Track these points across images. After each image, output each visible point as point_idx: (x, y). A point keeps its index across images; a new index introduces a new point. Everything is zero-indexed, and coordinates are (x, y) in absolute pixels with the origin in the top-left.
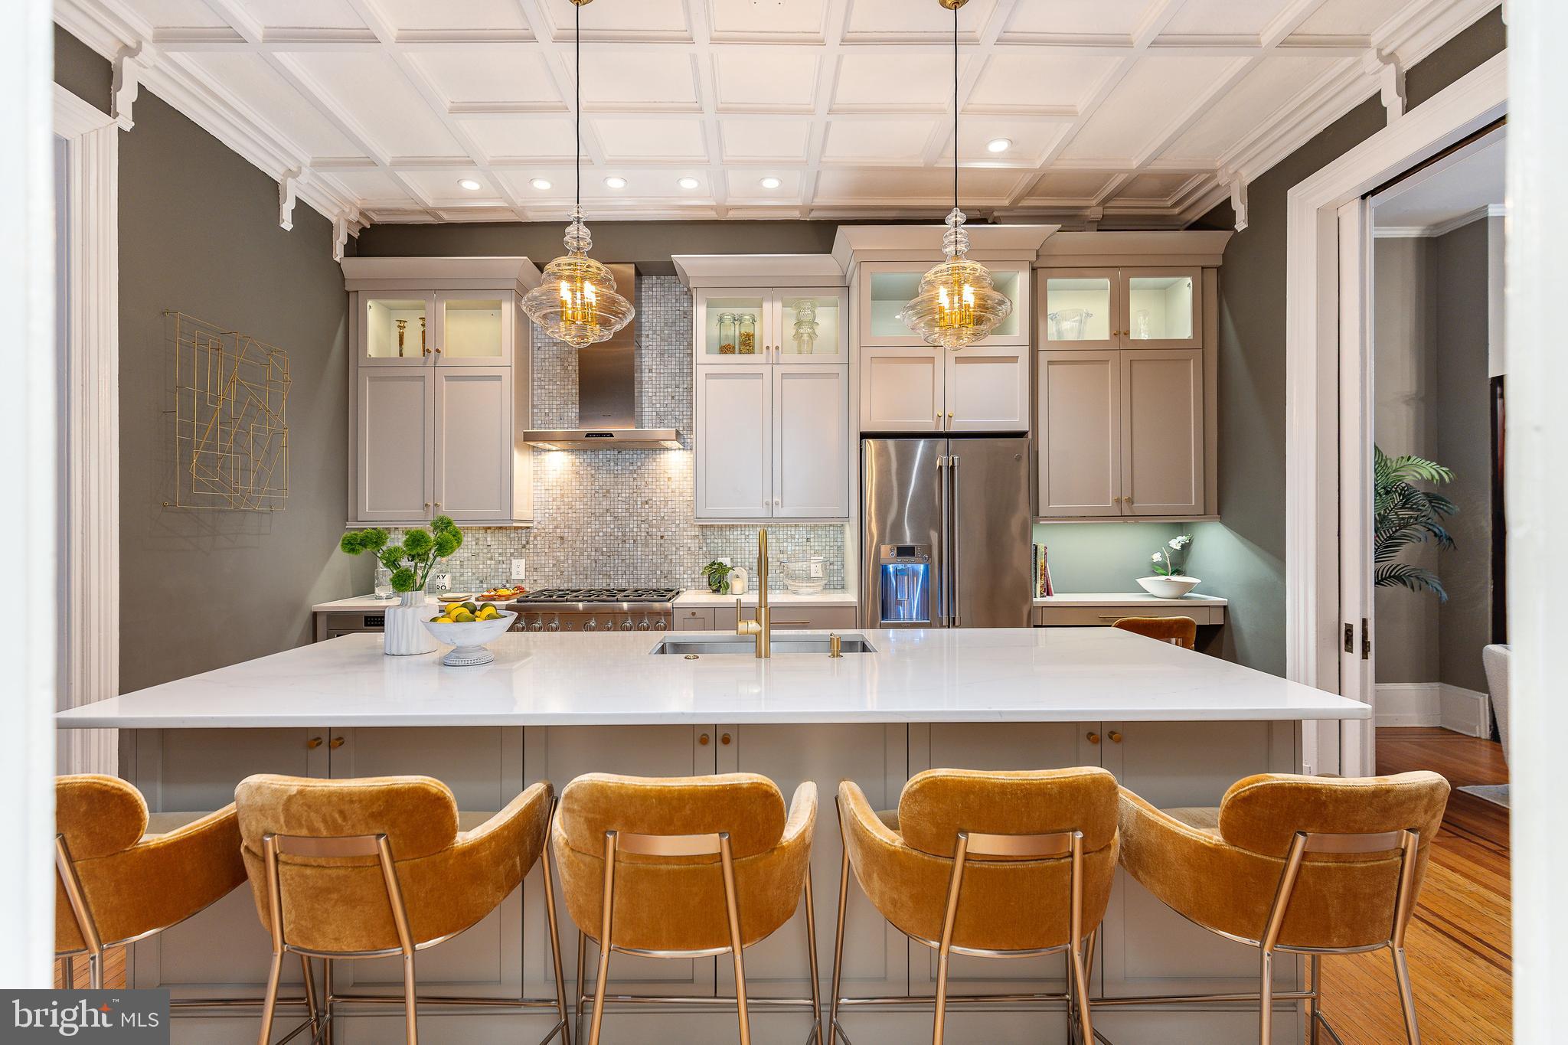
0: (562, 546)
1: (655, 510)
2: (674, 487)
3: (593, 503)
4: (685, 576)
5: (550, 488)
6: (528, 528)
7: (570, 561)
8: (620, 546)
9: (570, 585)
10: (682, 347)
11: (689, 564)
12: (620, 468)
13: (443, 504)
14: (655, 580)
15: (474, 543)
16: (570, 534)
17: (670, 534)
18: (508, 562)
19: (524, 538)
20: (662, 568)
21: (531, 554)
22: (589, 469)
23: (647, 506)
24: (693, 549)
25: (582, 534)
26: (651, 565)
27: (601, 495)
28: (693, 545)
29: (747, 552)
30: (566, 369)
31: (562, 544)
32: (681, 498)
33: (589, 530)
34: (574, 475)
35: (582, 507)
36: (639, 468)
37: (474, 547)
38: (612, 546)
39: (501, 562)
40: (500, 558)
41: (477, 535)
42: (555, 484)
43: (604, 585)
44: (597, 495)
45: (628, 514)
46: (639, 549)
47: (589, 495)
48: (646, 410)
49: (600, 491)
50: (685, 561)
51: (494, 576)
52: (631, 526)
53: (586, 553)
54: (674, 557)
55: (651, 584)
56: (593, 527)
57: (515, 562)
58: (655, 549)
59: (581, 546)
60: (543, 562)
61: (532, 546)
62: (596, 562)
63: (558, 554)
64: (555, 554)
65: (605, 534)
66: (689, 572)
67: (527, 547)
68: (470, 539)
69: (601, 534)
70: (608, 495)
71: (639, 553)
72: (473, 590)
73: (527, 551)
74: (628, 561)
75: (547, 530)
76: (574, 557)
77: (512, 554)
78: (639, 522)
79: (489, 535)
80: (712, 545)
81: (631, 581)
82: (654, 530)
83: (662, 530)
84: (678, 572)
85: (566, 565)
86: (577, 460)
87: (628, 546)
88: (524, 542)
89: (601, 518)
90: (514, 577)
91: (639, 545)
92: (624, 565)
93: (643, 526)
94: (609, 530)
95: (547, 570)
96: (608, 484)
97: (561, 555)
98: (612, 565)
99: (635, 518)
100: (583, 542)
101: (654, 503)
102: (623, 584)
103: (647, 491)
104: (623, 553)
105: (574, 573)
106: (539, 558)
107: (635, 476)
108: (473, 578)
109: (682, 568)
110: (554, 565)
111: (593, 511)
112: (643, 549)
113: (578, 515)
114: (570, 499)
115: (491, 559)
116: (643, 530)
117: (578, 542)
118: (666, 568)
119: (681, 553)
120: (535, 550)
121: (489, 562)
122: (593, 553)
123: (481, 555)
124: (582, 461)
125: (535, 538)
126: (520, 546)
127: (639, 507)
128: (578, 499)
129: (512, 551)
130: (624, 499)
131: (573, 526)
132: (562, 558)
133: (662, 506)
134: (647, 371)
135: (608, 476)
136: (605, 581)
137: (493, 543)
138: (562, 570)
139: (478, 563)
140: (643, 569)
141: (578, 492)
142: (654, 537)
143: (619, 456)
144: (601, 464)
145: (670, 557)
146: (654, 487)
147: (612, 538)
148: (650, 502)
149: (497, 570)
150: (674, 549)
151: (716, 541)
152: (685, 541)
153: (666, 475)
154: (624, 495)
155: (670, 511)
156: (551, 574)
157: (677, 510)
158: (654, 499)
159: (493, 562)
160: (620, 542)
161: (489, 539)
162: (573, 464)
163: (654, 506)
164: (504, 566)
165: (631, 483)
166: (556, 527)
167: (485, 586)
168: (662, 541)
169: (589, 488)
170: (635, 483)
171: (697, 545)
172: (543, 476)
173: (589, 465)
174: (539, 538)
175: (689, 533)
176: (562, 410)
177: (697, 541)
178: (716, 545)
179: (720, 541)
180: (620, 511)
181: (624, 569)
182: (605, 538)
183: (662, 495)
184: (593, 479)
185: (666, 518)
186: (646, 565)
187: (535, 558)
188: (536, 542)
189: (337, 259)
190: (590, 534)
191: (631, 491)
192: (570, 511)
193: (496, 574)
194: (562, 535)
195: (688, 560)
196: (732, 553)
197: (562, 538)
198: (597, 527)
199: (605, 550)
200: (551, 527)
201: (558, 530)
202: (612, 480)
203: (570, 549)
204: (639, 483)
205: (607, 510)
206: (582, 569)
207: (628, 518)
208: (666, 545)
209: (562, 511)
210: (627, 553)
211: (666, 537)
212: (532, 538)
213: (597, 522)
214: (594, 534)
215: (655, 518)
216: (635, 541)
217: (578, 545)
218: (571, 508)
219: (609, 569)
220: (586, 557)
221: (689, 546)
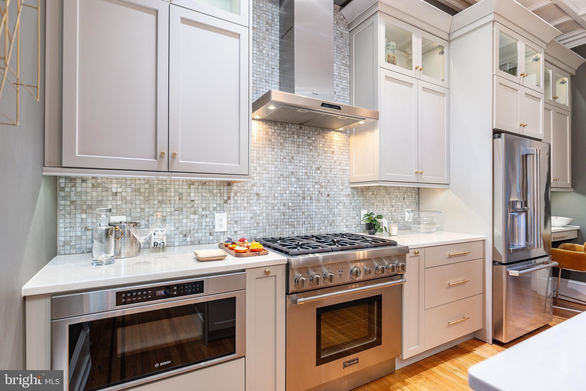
0: (258, 202)
1: (324, 175)
2: (335, 159)
3: (282, 166)
4: (342, 224)
7: (264, 214)
8: (301, 201)
9: (265, 234)
10: (340, 58)
11: (345, 215)
12: (301, 140)
14: (324, 228)
15: (177, 198)
16: (264, 191)
17: (333, 193)
18: (211, 216)
19: (225, 194)
20: (328, 219)
21: (232, 209)
22: (279, 138)
23: (319, 172)
24: (347, 204)
25: (273, 192)
27: (288, 161)
28: (347, 201)
29: (375, 207)
30: (261, 51)
31: (258, 200)
32: (340, 167)
33: (279, 188)
34: (267, 143)
35: (273, 169)
36: (314, 142)
37: (177, 202)
38: (295, 201)
39: (205, 217)
40: (204, 213)
41: (180, 191)
43: (290, 233)
44: (284, 160)
45: (306, 177)
46: (314, 204)
47: (279, 160)
49: (287, 157)
50: (342, 212)
51: (198, 230)
52: (309, 186)
53: (276, 208)
54: (336, 210)
55: (321, 231)
56: (282, 186)
57: (217, 216)
58: (324, 204)
59: (273, 201)
60: (242, 216)
61: (232, 202)
62: (284, 215)
63: (255, 208)
64: (252, 208)
65: (291, 193)
66: (345, 221)
67: (229, 202)
69: (288, 192)
70: (293, 161)
71: (314, 207)
72: (177, 244)
73: (229, 206)
74: (306, 214)
75: (246, 187)
76: (267, 211)
77: (215, 209)
78: (314, 184)
79: (192, 191)
81: (309, 228)
82: (324, 190)
83: (328, 190)
84: (338, 221)
85: (261, 218)
86: (270, 130)
87: (306, 201)
88: (226, 198)
89: (287, 179)
90: (217, 230)
91: (314, 201)
92: (304, 216)
93: (316, 186)
94: (293, 189)
96: (293, 152)
97: (256, 209)
98: (296, 217)
99: (311, 180)
100: (275, 198)
101: (323, 169)
102: (304, 232)
103: (319, 160)
104: (303, 207)
105: (267, 224)
106: (239, 212)
107: (311, 148)
108: (177, 232)
109: (340, 218)
110: (252, 218)
111: (282, 173)
112: (316, 204)
113: (270, 176)
114: (265, 162)
115: (195, 213)
116: (316, 189)
117: (270, 198)
118: (331, 218)
119: (340, 207)
120: (236, 205)
121: (192, 217)
122: (282, 208)
123: (184, 209)
124: (273, 131)
125: (236, 194)
126: (222, 202)
127: (313, 172)
128: (270, 162)
129: (215, 205)
130: (304, 165)
131: (267, 185)
132: (258, 212)
133: (328, 172)
135: (293, 145)
136: (290, 229)
137: (197, 198)
138: (258, 221)
139: (181, 217)
140: (316, 219)
141: (270, 156)
142: (323, 195)
143: (301, 131)
144: (288, 136)
145: (333, 210)
146: (323, 158)
147: (296, 195)
148: (321, 169)
149: (200, 224)
150: (336, 204)
151: (359, 198)
152: (342, 198)
153: (331, 149)
154: (303, 162)
155: (333, 176)
156: (249, 225)
157: (338, 176)
158: (323, 167)
159: (197, 216)
160: (301, 198)
161: (192, 194)
162: (267, 133)
163: (324, 172)
164: (208, 220)
165: (309, 153)
167: (189, 239)
168: (328, 198)
169: (279, 154)
170: (311, 153)
171: (349, 201)
173: (279, 135)
174: (239, 194)
175: (344, 193)
176: (258, 86)
177: (349, 198)
179: (361, 198)
180: (301, 174)
181: (304, 220)
182: (290, 195)
183: (328, 164)
184: (281, 147)
185: (331, 181)
186: (319, 216)
187: (236, 212)
188: (236, 198)
190: (279, 192)
191: (309, 159)
192: (264, 172)
193: (200, 227)
194: (258, 192)
195: (344, 212)
197: (258, 195)
198: (285, 186)
199: (290, 204)
200: (249, 185)
201: (255, 188)
202: (296, 149)
203: (264, 204)
204: (314, 154)
205: (292, 173)
206: (273, 221)
207: (306, 180)
208: (331, 201)
209: (258, 171)
210: (306, 207)
211: (330, 196)
212: (232, 194)
213: (285, 182)
214: (282, 192)
215: (324, 181)
216: (311, 198)
217: (270, 200)
218: (265, 170)
219: (293, 220)
220: (276, 211)
221: (344, 202)
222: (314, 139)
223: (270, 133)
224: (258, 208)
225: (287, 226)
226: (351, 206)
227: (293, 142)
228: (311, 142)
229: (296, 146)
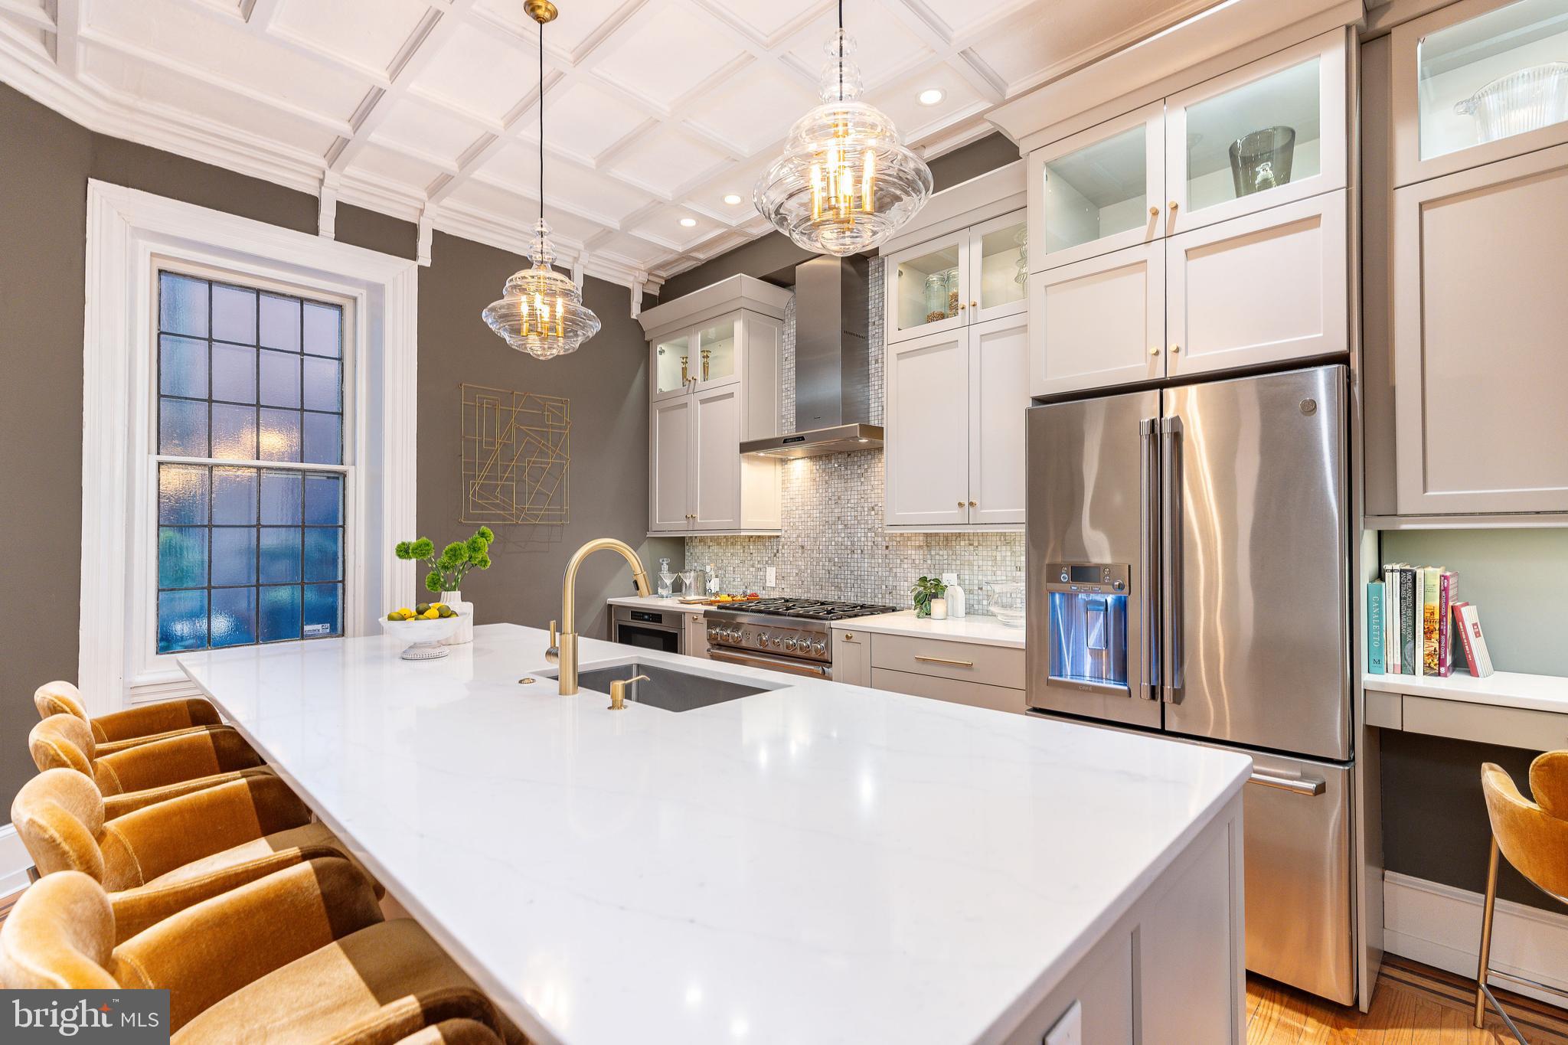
0: (803, 555)
1: (880, 517)
3: (827, 511)
5: (794, 497)
6: (778, 537)
7: (809, 571)
8: (849, 556)
12: (849, 472)
13: (698, 516)
14: (880, 596)
15: (742, 551)
16: (809, 543)
18: (764, 569)
19: (775, 547)
20: (887, 583)
21: (780, 563)
22: (824, 475)
23: (873, 513)
24: (917, 562)
25: (818, 543)
26: (877, 578)
27: (833, 502)
28: (917, 557)
29: (976, 568)
31: (803, 553)
33: (824, 539)
34: (812, 483)
35: (818, 515)
36: (866, 470)
37: (742, 555)
38: (842, 556)
39: (759, 570)
40: (759, 566)
41: (744, 544)
42: (797, 492)
44: (830, 502)
45: (856, 522)
46: (866, 560)
47: (824, 503)
48: (873, 405)
49: (833, 498)
50: (909, 575)
51: (755, 582)
52: (859, 535)
53: (821, 563)
56: (827, 535)
57: (769, 570)
58: (880, 561)
59: (818, 555)
60: (789, 571)
61: (780, 555)
62: (829, 573)
63: (800, 563)
64: (797, 563)
65: (837, 544)
68: (739, 547)
69: (833, 543)
70: (839, 502)
71: (866, 565)
73: (777, 559)
74: (856, 573)
75: (791, 539)
76: (812, 567)
77: (767, 562)
78: (866, 530)
79: (752, 543)
80: (937, 557)
82: (880, 539)
86: (814, 467)
87: (856, 556)
88: (775, 551)
89: (833, 527)
90: (768, 584)
91: (866, 556)
92: (852, 577)
93: (869, 535)
94: (840, 539)
95: (791, 578)
96: (839, 490)
97: (802, 565)
98: (843, 577)
99: (863, 526)
100: (819, 551)
101: (880, 509)
102: (852, 598)
103: (873, 496)
104: (852, 564)
106: (786, 567)
107: (863, 480)
108: (741, 583)
109: (906, 584)
110: (797, 574)
111: (827, 519)
112: (869, 561)
113: (815, 523)
114: (809, 507)
115: (753, 566)
116: (869, 539)
117: (815, 552)
118: (891, 583)
119: (906, 566)
120: (783, 559)
121: (751, 569)
122: (827, 564)
123: (746, 561)
124: (818, 468)
125: (783, 547)
126: (773, 555)
127: (866, 513)
128: (815, 507)
129: (767, 559)
130: (853, 506)
131: (811, 535)
132: (803, 567)
133: (887, 513)
134: (873, 362)
135: (839, 481)
137: (754, 551)
138: (803, 579)
139: (744, 569)
140: (870, 582)
141: (815, 499)
142: (880, 547)
143: (849, 460)
144: (833, 470)
145: (894, 570)
146: (880, 491)
147: (843, 547)
148: (876, 508)
149: (756, 577)
150: (898, 561)
151: (941, 552)
152: (909, 552)
154: (852, 501)
156: (794, 583)
158: (880, 505)
159: (754, 569)
160: (849, 552)
161: (751, 547)
162: (811, 471)
163: (880, 513)
164: (761, 573)
165: (859, 488)
166: (798, 536)
167: (749, 591)
168: (887, 552)
169: (824, 495)
170: (863, 488)
171: (921, 557)
172: (789, 485)
173: (824, 471)
174: (786, 547)
175: (913, 543)
177: (921, 552)
178: (941, 558)
179: (945, 552)
180: (849, 518)
181: (853, 581)
182: (836, 547)
183: (887, 499)
184: (827, 486)
186: (873, 578)
187: (783, 567)
188: (783, 551)
189: (634, 316)
190: (824, 544)
191: (859, 497)
192: (809, 519)
193: (756, 580)
194: (803, 544)
195: (912, 575)
196: (958, 568)
197: (803, 547)
198: (830, 535)
199: (837, 560)
200: (795, 536)
201: (800, 539)
202: (843, 485)
203: (808, 559)
204: (866, 488)
205: (839, 518)
206: (818, 580)
207: (856, 527)
208: (891, 556)
209: (803, 520)
210: (856, 564)
211: (890, 548)
212: (780, 547)
213: (830, 531)
214: (827, 544)
215: (880, 526)
216: (862, 551)
217: (815, 555)
218: (810, 517)
219: (839, 580)
220: (821, 567)
221: (913, 557)
222: (866, 466)
223: (815, 471)
224: (803, 563)
225: (833, 588)
226: (925, 566)
227: (840, 477)
228: (863, 471)
229: (843, 481)
